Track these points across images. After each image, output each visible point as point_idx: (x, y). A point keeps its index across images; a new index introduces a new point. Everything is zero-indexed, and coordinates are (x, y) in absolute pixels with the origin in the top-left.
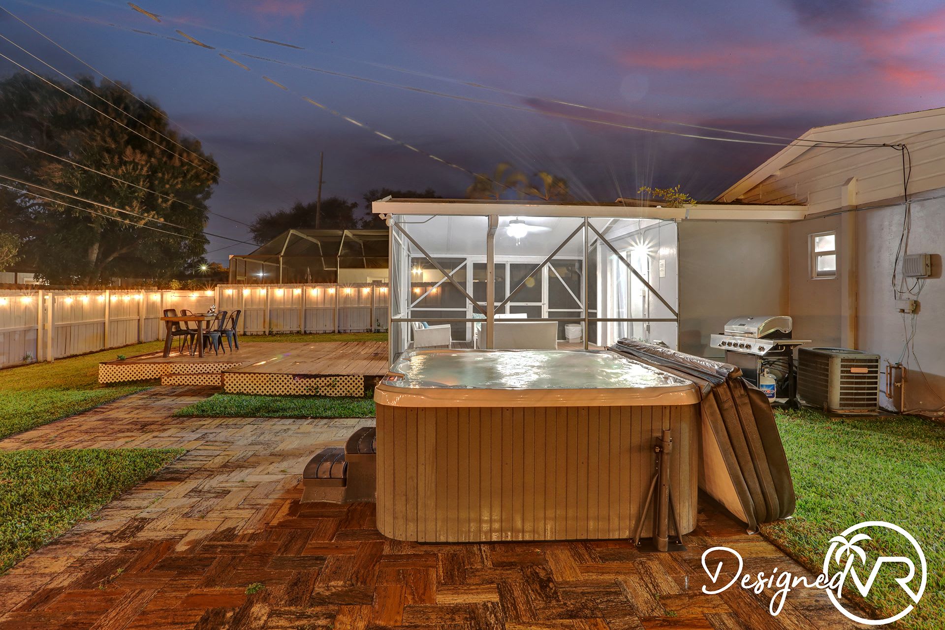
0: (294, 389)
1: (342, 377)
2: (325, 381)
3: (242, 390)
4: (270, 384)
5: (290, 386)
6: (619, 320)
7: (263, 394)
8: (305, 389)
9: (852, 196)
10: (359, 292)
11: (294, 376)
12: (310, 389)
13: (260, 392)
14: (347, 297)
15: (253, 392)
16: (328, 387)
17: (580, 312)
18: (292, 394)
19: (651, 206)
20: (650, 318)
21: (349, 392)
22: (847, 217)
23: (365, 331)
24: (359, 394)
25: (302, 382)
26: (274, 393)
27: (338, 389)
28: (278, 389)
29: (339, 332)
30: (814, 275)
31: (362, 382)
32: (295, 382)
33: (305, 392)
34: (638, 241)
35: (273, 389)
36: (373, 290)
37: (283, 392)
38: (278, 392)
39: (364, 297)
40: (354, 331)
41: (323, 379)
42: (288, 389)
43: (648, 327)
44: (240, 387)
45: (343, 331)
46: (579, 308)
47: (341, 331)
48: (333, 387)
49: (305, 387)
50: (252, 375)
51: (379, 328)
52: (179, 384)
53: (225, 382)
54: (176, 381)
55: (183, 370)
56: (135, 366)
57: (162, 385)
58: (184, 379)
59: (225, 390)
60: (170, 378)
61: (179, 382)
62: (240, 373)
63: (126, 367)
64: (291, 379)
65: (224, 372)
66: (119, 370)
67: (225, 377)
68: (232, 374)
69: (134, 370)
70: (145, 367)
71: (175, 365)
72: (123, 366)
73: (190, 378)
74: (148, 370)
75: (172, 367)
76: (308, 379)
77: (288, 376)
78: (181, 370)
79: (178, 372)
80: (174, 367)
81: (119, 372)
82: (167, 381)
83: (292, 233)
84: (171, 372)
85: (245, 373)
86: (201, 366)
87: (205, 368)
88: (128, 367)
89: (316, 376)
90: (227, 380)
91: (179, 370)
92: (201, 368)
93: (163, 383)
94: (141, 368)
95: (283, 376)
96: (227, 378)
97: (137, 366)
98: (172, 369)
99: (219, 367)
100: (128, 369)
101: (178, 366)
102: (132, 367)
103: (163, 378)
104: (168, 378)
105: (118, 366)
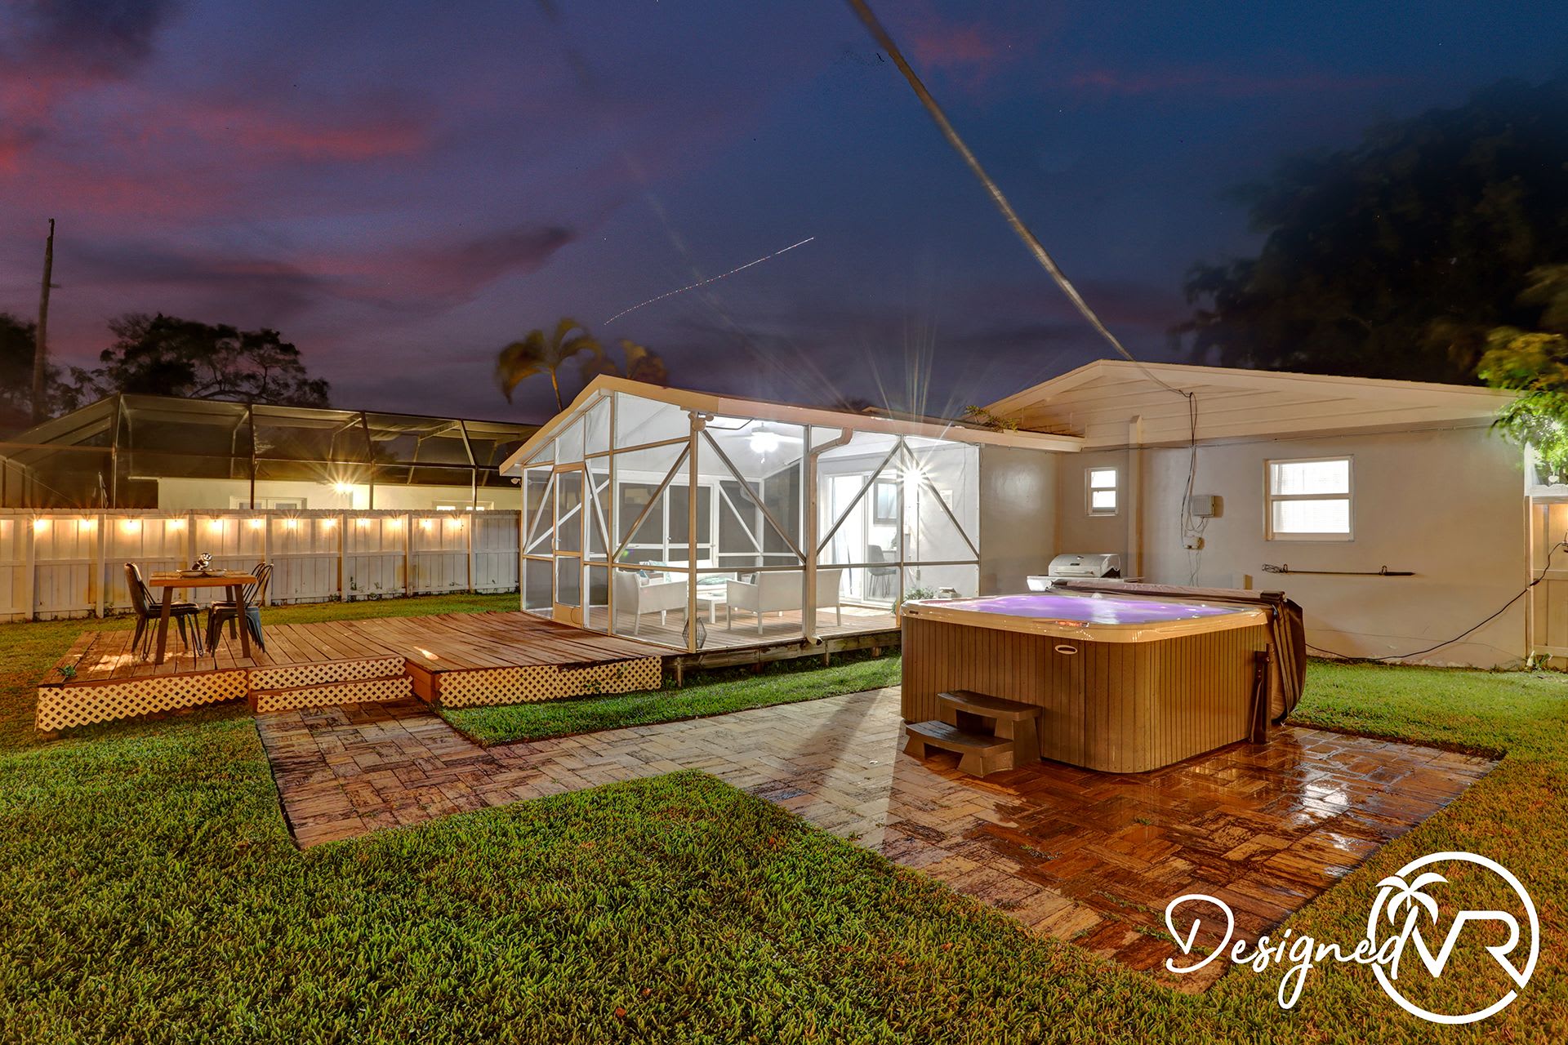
0: (561, 689)
1: (630, 662)
2: (607, 671)
3: (474, 699)
4: (522, 684)
5: (555, 684)
6: (850, 566)
7: (511, 702)
8: (577, 687)
9: (1138, 435)
10: (313, 526)
11: (561, 667)
12: (585, 686)
13: (505, 700)
14: (289, 538)
15: (492, 701)
16: (611, 679)
17: (755, 557)
18: (559, 696)
19: (925, 422)
20: (920, 561)
21: (640, 683)
22: (1134, 454)
23: (327, 599)
24: (654, 686)
25: (573, 675)
26: (529, 699)
27: (626, 681)
28: (535, 691)
29: (273, 604)
30: (1090, 511)
31: (658, 666)
32: (561, 676)
33: (577, 692)
34: (909, 464)
35: (526, 692)
36: (345, 523)
37: (543, 694)
38: (535, 696)
39: (324, 536)
40: (304, 601)
41: (603, 667)
42: (551, 689)
43: (919, 572)
44: (469, 695)
45: (279, 602)
46: (754, 549)
47: (276, 602)
48: (618, 678)
49: (577, 683)
50: (490, 671)
51: (354, 593)
52: (295, 707)
53: (442, 690)
54: (288, 701)
55: (282, 681)
56: (141, 685)
57: (262, 713)
58: (308, 695)
59: (442, 703)
60: (276, 698)
61: (296, 703)
62: (468, 671)
63: (118, 689)
64: (554, 672)
65: (439, 672)
66: (101, 697)
67: (441, 681)
68: (455, 675)
69: (140, 693)
70: (168, 684)
71: (264, 672)
72: (110, 687)
73: (321, 692)
74: (177, 689)
75: (258, 678)
76: (581, 670)
77: (550, 668)
78: (277, 681)
79: (269, 685)
80: (263, 677)
81: (101, 701)
82: (270, 704)
83: (122, 400)
84: (255, 688)
85: (477, 670)
86: (321, 670)
87: (331, 673)
88: (124, 688)
89: (593, 664)
90: (445, 685)
91: (272, 682)
92: (321, 674)
93: (262, 708)
94: (159, 687)
95: (542, 669)
96: (445, 681)
97: (147, 684)
98: (256, 680)
99: (359, 668)
100: (125, 693)
101: (271, 673)
102: (136, 686)
103: (262, 699)
104: (272, 698)
105: (98, 689)
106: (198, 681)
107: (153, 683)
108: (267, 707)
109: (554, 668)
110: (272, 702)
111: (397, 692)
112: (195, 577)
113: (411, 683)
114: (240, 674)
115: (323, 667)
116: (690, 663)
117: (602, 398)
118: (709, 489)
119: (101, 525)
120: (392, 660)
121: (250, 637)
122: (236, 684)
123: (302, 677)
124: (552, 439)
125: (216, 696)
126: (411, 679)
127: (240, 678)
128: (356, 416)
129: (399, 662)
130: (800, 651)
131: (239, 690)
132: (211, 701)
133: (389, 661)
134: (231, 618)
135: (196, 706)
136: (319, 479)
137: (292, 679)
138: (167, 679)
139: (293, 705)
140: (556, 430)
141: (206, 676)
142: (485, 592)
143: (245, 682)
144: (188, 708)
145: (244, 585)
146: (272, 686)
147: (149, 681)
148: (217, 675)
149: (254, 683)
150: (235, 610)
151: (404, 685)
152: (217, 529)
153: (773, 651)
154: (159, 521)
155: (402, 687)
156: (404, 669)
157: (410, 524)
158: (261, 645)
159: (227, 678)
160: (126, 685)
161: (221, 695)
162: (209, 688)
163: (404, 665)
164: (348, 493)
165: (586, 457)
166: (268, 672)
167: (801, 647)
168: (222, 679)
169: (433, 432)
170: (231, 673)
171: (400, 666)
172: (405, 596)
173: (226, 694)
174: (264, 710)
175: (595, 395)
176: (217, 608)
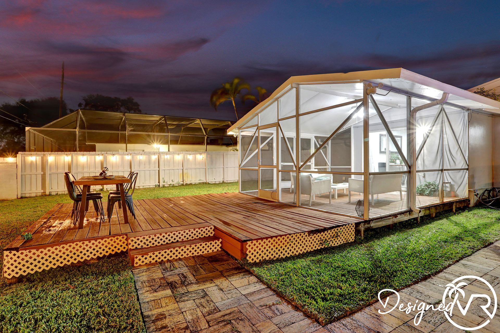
0: (310, 246)
1: (341, 227)
2: (331, 233)
4: (290, 245)
5: (306, 243)
8: (317, 244)
10: (149, 158)
11: (311, 232)
12: (321, 243)
14: (140, 163)
15: (275, 257)
16: (333, 238)
18: (309, 251)
21: (345, 239)
23: (155, 187)
24: (351, 240)
25: (315, 237)
27: (339, 238)
28: (297, 248)
31: (353, 228)
32: (310, 238)
33: (317, 247)
35: (293, 250)
37: (301, 250)
38: (297, 251)
48: (336, 237)
49: (317, 242)
50: (274, 238)
52: (156, 261)
53: (247, 252)
54: (152, 258)
55: (147, 243)
56: (66, 247)
57: (137, 267)
58: (164, 254)
59: (248, 261)
60: (145, 256)
61: (156, 259)
62: (262, 239)
63: (53, 249)
64: (306, 236)
65: (246, 241)
66: (42, 255)
67: (247, 246)
68: (255, 242)
69: (66, 251)
70: (82, 245)
71: (137, 238)
72: (48, 249)
73: (171, 251)
74: (87, 248)
75: (134, 242)
76: (319, 234)
77: (304, 234)
78: (145, 243)
79: (140, 246)
80: (137, 241)
81: (42, 258)
82: (141, 261)
83: (80, 113)
84: (132, 248)
85: (267, 238)
86: (169, 235)
87: (175, 237)
88: (56, 249)
89: (325, 230)
90: (249, 249)
91: (142, 244)
92: (169, 238)
93: (137, 263)
94: (77, 247)
95: (300, 235)
96: (249, 247)
97: (70, 246)
98: (133, 243)
99: (190, 233)
100: (57, 252)
101: (141, 239)
102: (63, 247)
103: (136, 258)
104: (143, 257)
105: (40, 250)
106: (99, 243)
107: (73, 245)
108: (140, 263)
109: (306, 234)
110: (143, 259)
111: (213, 248)
112: (100, 179)
113: (221, 243)
114: (123, 238)
115: (170, 234)
116: (367, 226)
117: (292, 88)
118: (310, 139)
119: (72, 158)
120: (207, 228)
121: (127, 208)
122: (121, 243)
123: (159, 240)
124: (257, 114)
125: (110, 251)
126: (221, 240)
127: (123, 240)
128: (163, 118)
129: (211, 228)
130: (409, 216)
131: (123, 247)
132: (107, 254)
133: (206, 228)
134: (119, 200)
135: (99, 258)
136: (148, 143)
137: (153, 241)
138: (82, 242)
139: (155, 260)
140: (259, 110)
141: (104, 240)
142: (211, 183)
143: (126, 242)
144: (95, 259)
145: (124, 184)
146: (142, 246)
147: (71, 244)
148: (110, 239)
149: (131, 245)
150: (120, 197)
151: (217, 244)
152: (113, 159)
153: (399, 216)
154: (93, 157)
155: (216, 246)
156: (213, 233)
157: (184, 157)
158: (133, 215)
159: (116, 240)
160: (57, 247)
161: (113, 251)
162: (106, 247)
163: (214, 230)
164: (158, 148)
165: (279, 120)
166: (139, 238)
167: (409, 214)
168: (113, 241)
169: (188, 124)
170: (118, 237)
171: (211, 231)
172: (183, 185)
173: (116, 250)
174: (138, 265)
175: (289, 86)
176: (111, 195)
